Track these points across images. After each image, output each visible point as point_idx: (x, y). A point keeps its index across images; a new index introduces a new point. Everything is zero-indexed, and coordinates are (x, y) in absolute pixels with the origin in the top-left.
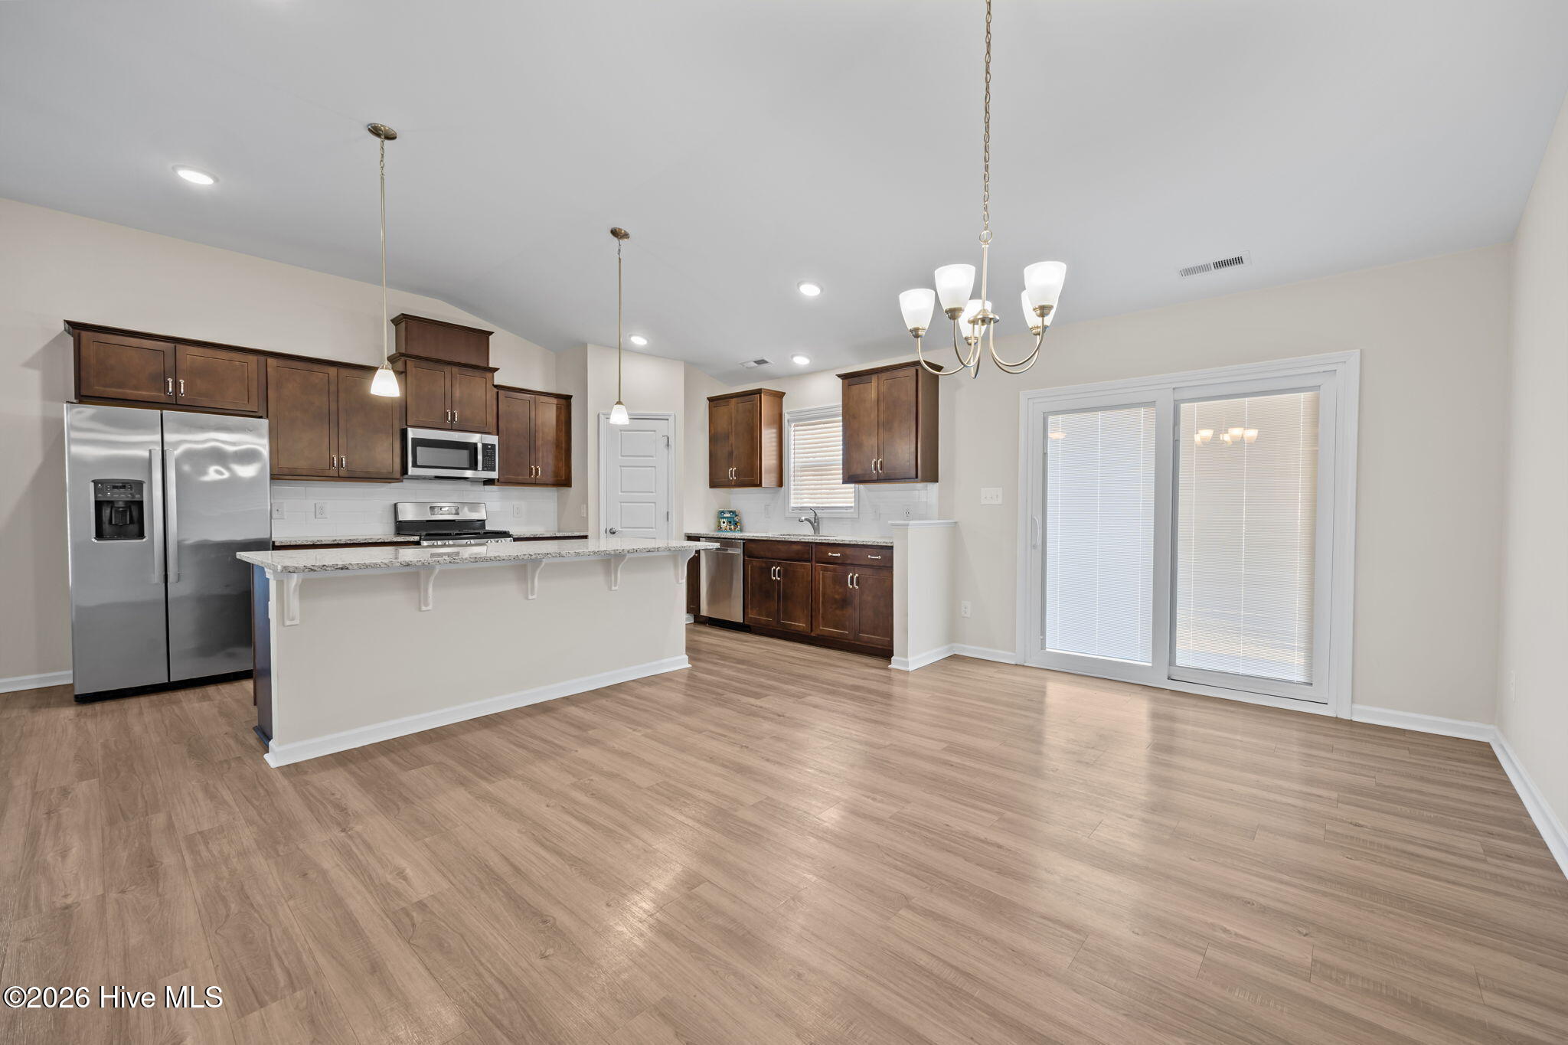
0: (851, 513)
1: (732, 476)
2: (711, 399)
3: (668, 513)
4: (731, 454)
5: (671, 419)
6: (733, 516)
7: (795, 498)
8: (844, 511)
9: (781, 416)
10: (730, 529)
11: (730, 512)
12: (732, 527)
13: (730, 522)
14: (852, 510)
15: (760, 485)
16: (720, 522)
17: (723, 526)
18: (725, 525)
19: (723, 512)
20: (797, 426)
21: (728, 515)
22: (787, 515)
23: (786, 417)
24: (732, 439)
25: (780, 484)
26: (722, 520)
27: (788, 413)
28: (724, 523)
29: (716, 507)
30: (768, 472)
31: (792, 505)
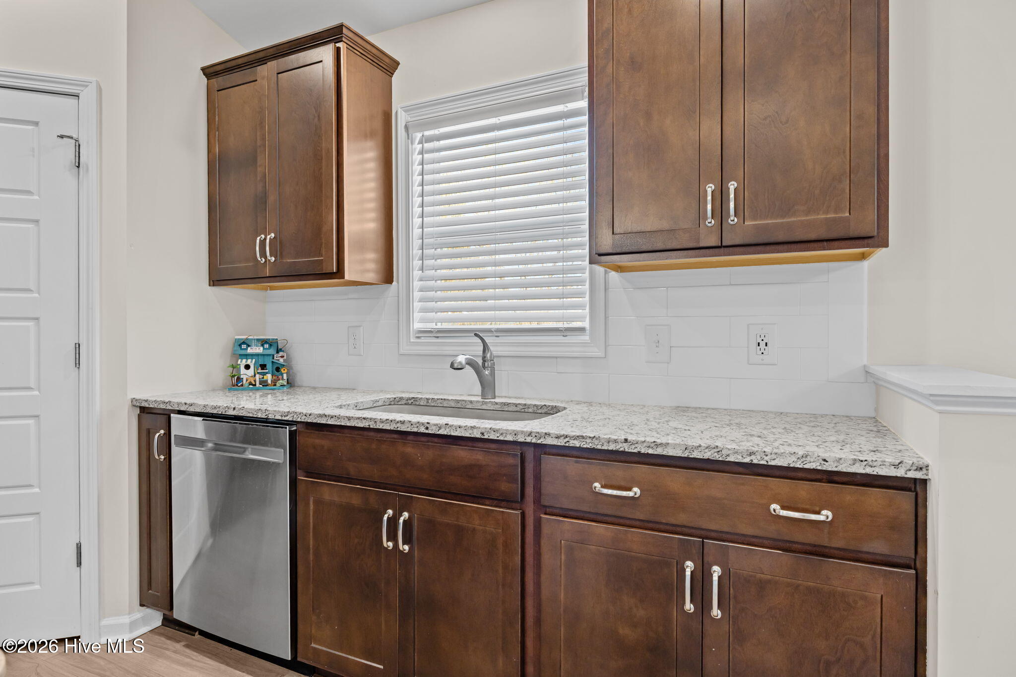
0: (584, 344)
1: (263, 254)
2: (210, 72)
3: (78, 346)
4: (261, 201)
5: (88, 95)
6: (272, 351)
7: (424, 310)
8: (558, 339)
9: (387, 118)
10: (264, 383)
11: (263, 342)
12: (269, 377)
13: (263, 367)
14: (586, 338)
15: (339, 273)
16: (235, 367)
17: (246, 374)
18: (251, 372)
19: (246, 343)
20: (430, 139)
21: (259, 350)
22: (405, 349)
23: (401, 118)
24: (264, 161)
25: (388, 277)
26: (242, 363)
27: (407, 110)
28: (247, 367)
29: (229, 334)
30: (360, 246)
31: (417, 325)
